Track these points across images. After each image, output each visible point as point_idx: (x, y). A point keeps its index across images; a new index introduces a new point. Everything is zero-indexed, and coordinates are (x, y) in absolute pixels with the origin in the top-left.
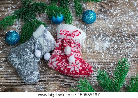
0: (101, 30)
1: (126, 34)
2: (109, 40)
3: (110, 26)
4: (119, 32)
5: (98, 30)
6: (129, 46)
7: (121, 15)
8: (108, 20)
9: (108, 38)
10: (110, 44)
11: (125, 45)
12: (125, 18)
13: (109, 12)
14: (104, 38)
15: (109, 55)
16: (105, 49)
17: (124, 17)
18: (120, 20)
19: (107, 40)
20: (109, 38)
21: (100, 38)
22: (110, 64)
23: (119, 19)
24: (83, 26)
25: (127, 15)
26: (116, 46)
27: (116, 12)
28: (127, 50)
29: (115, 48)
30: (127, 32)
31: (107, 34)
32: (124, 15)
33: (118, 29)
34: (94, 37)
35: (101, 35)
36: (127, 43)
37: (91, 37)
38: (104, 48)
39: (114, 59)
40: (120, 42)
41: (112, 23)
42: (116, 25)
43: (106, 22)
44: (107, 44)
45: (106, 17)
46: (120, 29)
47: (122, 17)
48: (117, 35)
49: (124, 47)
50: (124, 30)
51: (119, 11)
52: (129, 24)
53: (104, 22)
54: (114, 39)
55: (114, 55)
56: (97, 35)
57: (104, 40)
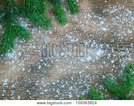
1: (120, 40)
2: (102, 47)
3: (105, 29)
4: (114, 37)
5: (91, 35)
6: (123, 55)
7: (117, 15)
8: (102, 23)
9: (101, 45)
10: (103, 52)
11: (119, 54)
12: (122, 20)
13: (104, 12)
14: (97, 45)
15: (101, 66)
16: (98, 59)
17: (121, 18)
18: (115, 23)
19: (101, 47)
20: (103, 45)
21: (92, 45)
22: (102, 77)
23: (115, 21)
25: (124, 16)
26: (109, 55)
27: (112, 12)
28: (120, 59)
29: (108, 57)
30: (122, 38)
31: (101, 39)
32: (121, 16)
33: (113, 33)
35: (94, 41)
36: (121, 51)
38: (96, 57)
39: (106, 70)
40: (114, 50)
41: (107, 26)
42: (111, 29)
43: (101, 25)
44: (100, 53)
45: (100, 18)
46: (115, 34)
47: (118, 18)
48: (112, 41)
49: (118, 57)
50: (119, 35)
51: (115, 10)
52: (125, 27)
53: (98, 25)
54: (108, 46)
55: (107, 66)
56: (90, 40)
57: (97, 48)
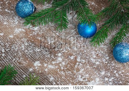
0: (119, 74)
24: (107, 55)
34: (103, 73)
37: (99, 71)
